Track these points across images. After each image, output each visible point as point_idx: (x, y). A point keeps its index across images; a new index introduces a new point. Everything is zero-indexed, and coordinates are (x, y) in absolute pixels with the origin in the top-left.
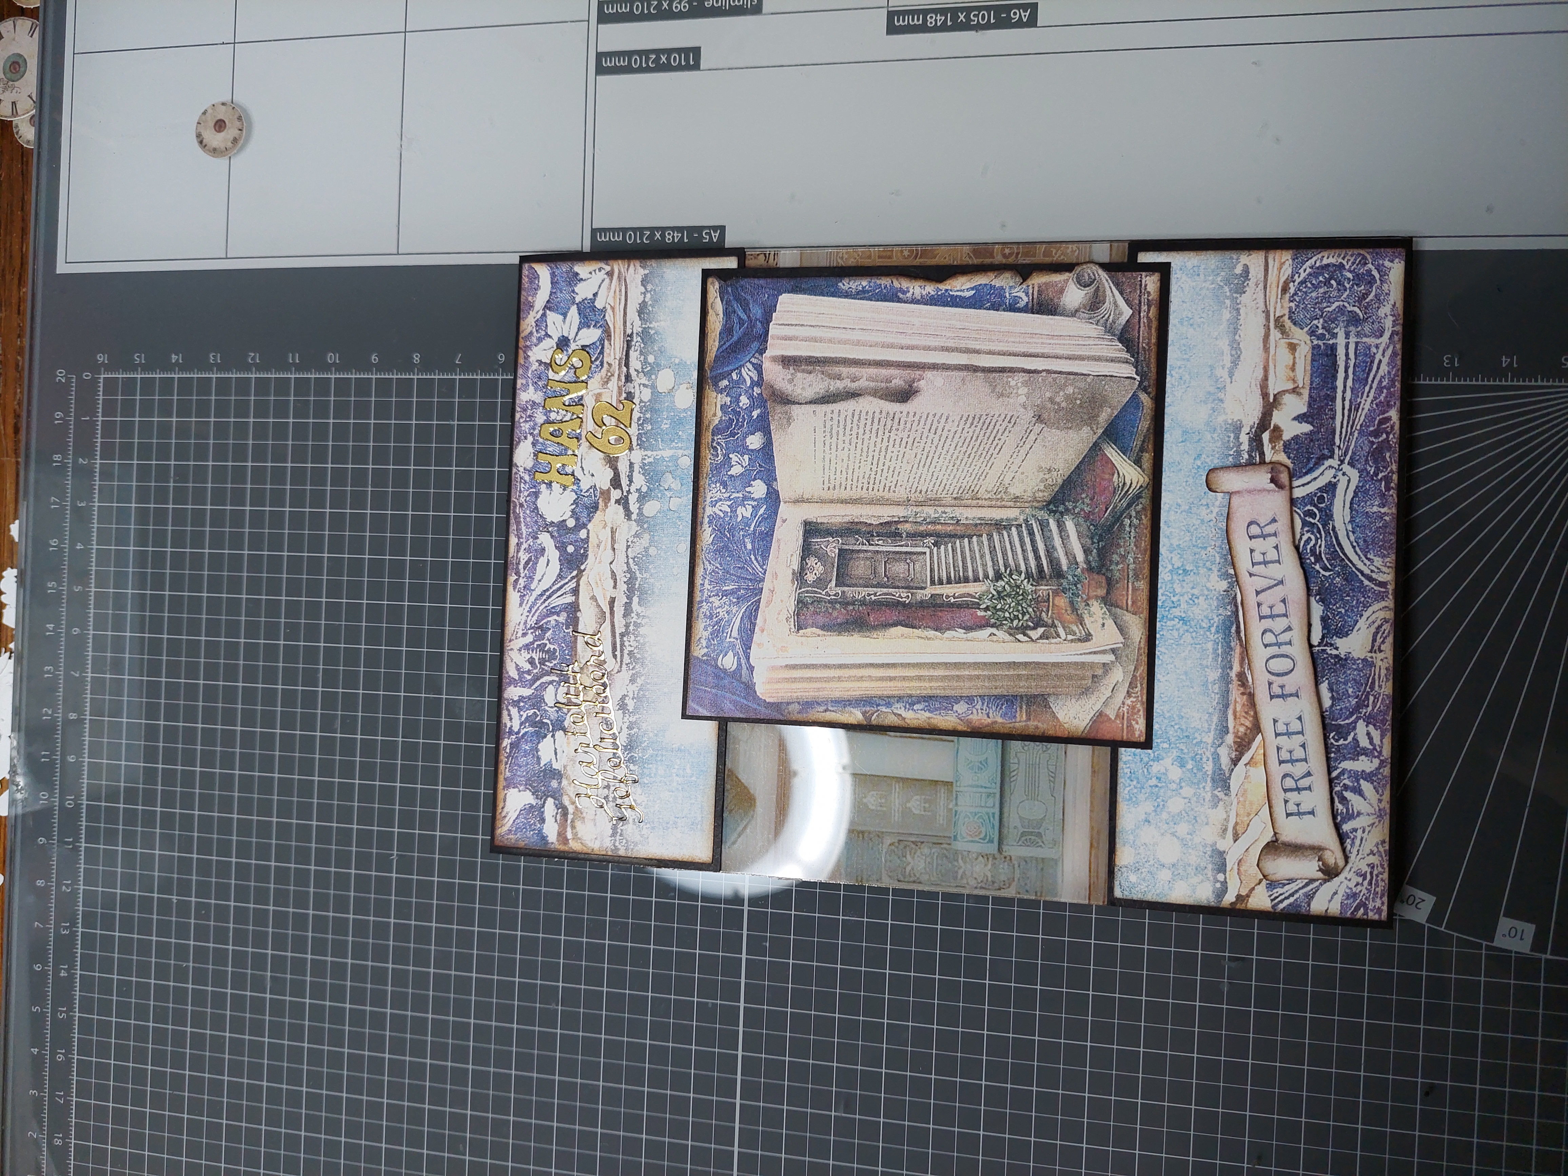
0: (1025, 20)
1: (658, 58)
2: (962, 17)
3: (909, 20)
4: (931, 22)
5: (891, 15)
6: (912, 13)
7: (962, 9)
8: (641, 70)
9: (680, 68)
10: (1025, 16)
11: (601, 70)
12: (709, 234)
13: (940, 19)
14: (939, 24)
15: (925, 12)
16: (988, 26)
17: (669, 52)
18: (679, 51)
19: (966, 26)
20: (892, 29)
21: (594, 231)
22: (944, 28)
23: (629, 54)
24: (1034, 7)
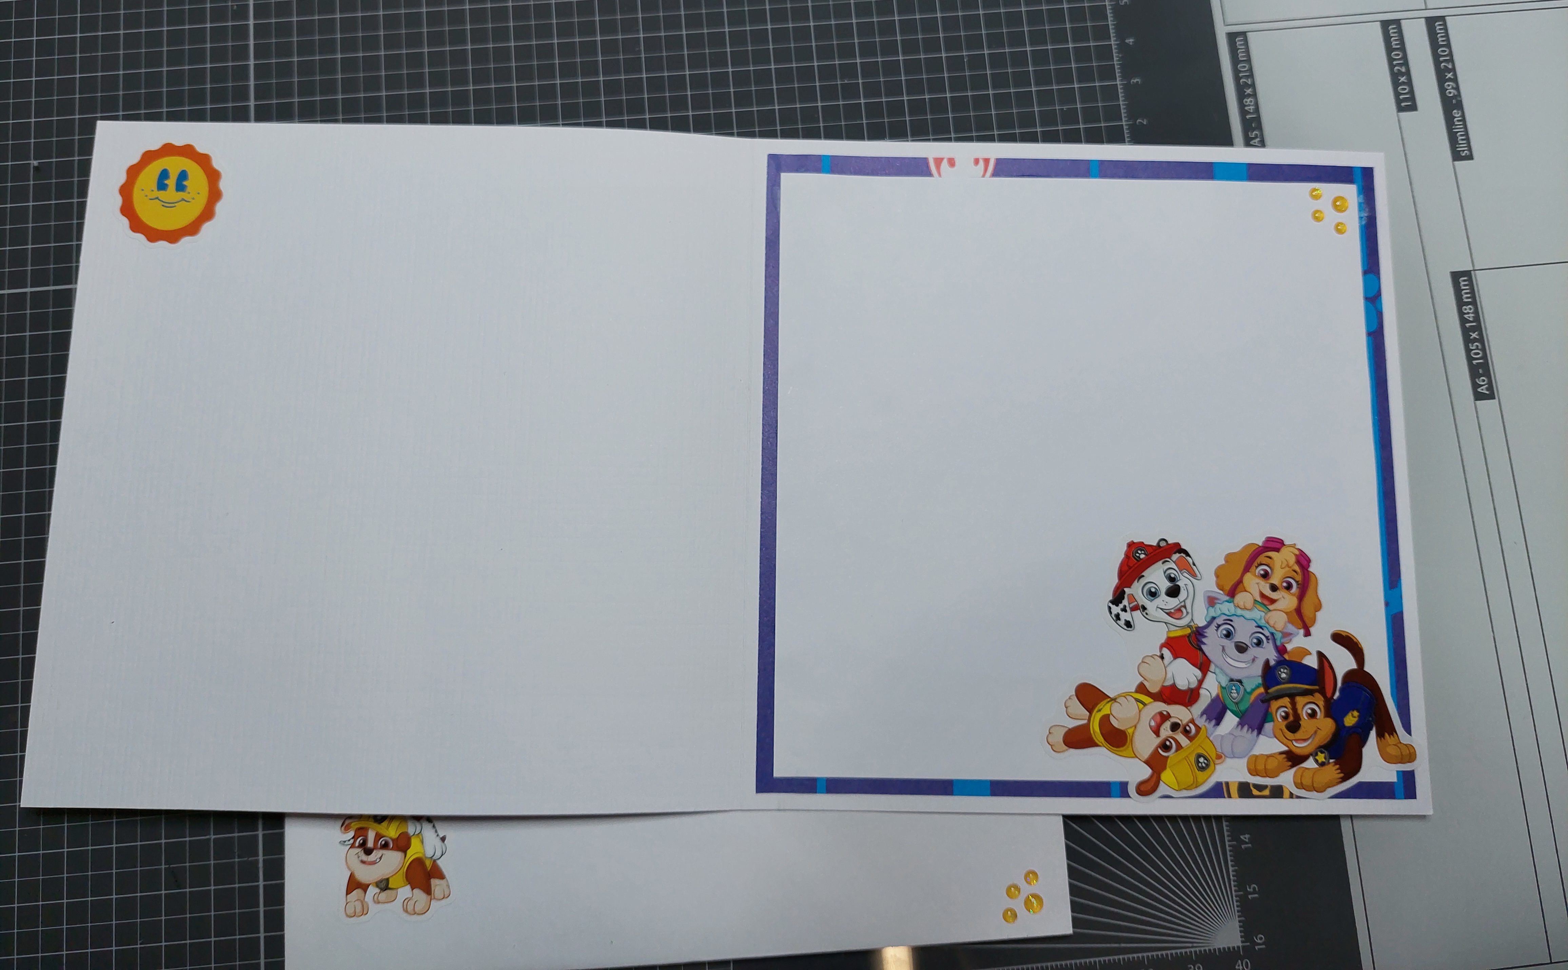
0: (1479, 390)
1: (1402, 74)
2: (1474, 335)
3: (1465, 290)
4: (1467, 309)
5: (1467, 274)
6: (1473, 292)
7: (1481, 334)
8: (1390, 60)
9: (1397, 94)
10: (1483, 390)
11: (1385, 24)
12: (1256, 137)
13: (1470, 317)
14: (1466, 316)
15: (1474, 303)
16: (1470, 359)
17: (1409, 83)
18: (1412, 92)
19: (1467, 341)
20: (1456, 276)
21: (1244, 34)
22: (1463, 321)
23: (1403, 48)
24: (1491, 396)
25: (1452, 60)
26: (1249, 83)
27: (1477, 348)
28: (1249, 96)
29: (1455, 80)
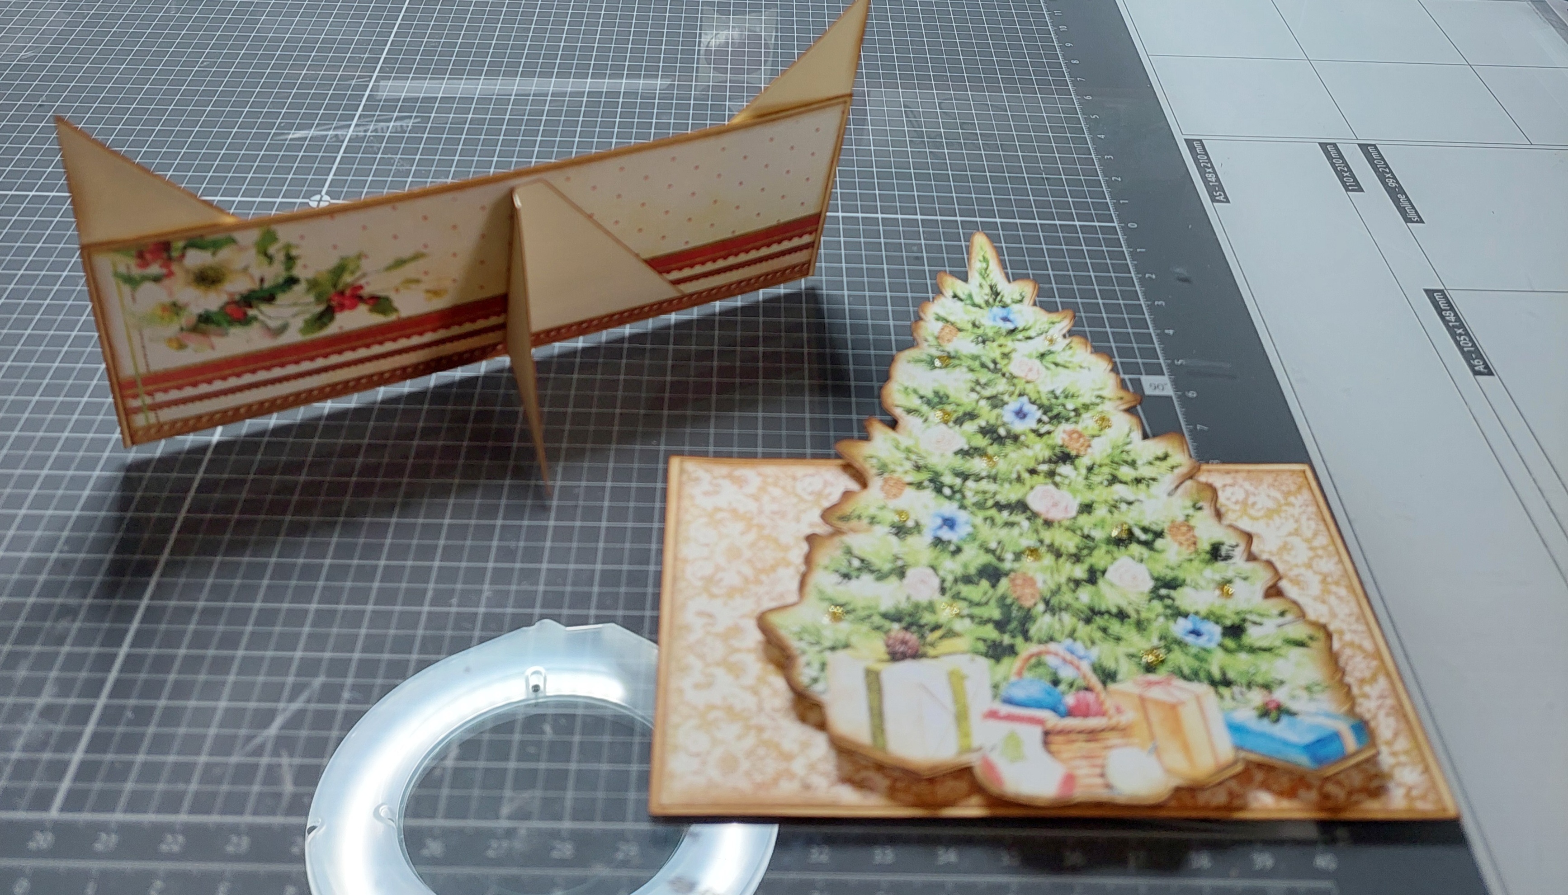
0: (1476, 368)
1: (1345, 172)
2: (1460, 331)
3: (1442, 302)
4: (1446, 314)
5: (1440, 291)
6: (1449, 303)
7: (1465, 330)
8: (1333, 164)
9: (1344, 183)
10: (1481, 368)
11: (1323, 145)
13: (1452, 319)
14: (1447, 318)
15: (1452, 308)
16: (1461, 348)
17: (1353, 177)
18: (1355, 180)
19: (1454, 335)
20: (1430, 293)
21: (1200, 141)
22: (1446, 322)
23: (1342, 157)
24: (1490, 373)
25: (1388, 167)
26: (1209, 165)
27: (1465, 339)
28: (1209, 173)
29: (1394, 178)
